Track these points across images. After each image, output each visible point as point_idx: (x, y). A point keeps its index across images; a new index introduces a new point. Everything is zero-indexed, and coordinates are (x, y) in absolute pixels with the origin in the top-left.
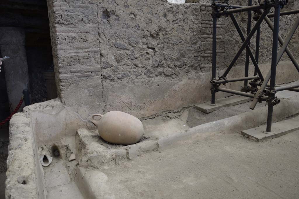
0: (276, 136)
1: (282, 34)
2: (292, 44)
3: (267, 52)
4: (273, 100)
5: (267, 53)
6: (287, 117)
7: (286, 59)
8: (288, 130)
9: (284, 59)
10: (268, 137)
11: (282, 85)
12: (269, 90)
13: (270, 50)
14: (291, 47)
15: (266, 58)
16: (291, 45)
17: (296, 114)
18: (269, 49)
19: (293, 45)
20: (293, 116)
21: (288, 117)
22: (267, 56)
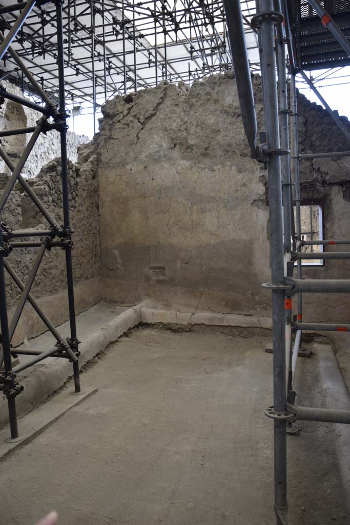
0: (27, 442)
1: (31, 259)
2: (49, 271)
3: (11, 290)
4: (12, 390)
5: (11, 292)
6: (46, 397)
7: (43, 294)
8: (45, 424)
9: (40, 295)
10: (13, 449)
11: (43, 335)
12: (4, 376)
13: (15, 287)
14: (48, 275)
15: (11, 300)
16: (47, 272)
17: (60, 387)
18: (13, 285)
19: (50, 273)
20: (55, 392)
21: (49, 397)
22: (11, 296)
